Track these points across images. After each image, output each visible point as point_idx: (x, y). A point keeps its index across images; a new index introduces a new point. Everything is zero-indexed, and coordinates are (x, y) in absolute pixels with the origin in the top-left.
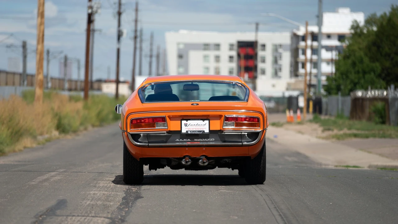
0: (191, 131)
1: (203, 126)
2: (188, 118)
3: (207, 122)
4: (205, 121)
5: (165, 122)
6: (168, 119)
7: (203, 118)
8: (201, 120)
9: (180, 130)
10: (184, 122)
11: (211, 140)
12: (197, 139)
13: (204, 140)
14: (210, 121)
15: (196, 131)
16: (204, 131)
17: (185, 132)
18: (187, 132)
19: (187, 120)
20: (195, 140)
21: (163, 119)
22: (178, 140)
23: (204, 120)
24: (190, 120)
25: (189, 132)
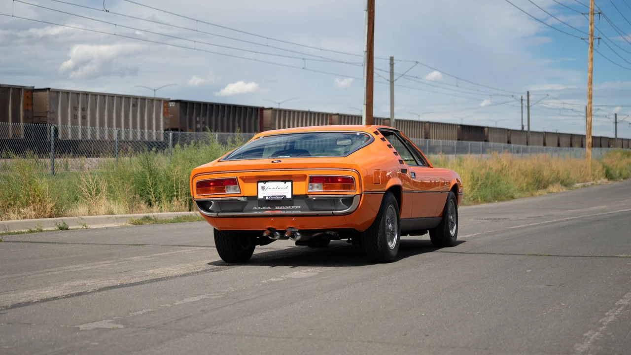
0: (269, 196)
1: (283, 190)
2: (265, 179)
3: (289, 184)
4: (287, 183)
5: (237, 184)
6: (240, 181)
7: (284, 179)
8: (282, 181)
9: (256, 195)
10: (261, 185)
11: (297, 207)
12: (278, 206)
13: (287, 208)
14: (293, 183)
15: (275, 196)
16: (285, 196)
17: (263, 198)
18: (265, 197)
19: (265, 182)
20: (277, 208)
21: (233, 182)
22: (256, 208)
23: (285, 181)
24: (268, 181)
25: (267, 198)
